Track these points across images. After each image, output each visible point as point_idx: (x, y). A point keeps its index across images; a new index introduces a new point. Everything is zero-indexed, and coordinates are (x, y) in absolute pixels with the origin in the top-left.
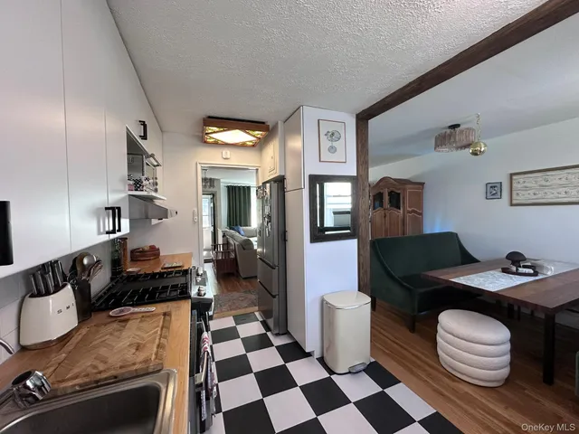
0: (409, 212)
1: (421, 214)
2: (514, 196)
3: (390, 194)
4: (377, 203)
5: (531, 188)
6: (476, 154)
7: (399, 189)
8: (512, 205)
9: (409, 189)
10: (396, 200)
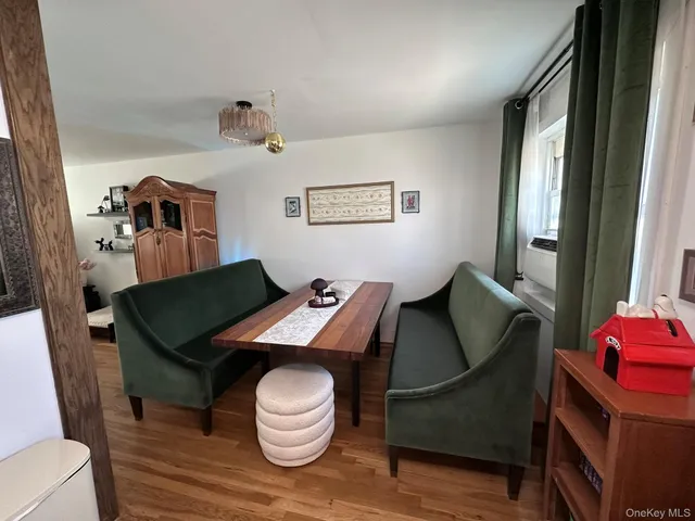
0: (196, 234)
1: (215, 237)
2: (312, 215)
3: (164, 205)
4: (143, 220)
5: (325, 206)
6: (273, 151)
7: (179, 199)
8: (310, 224)
9: (193, 199)
10: (173, 215)
